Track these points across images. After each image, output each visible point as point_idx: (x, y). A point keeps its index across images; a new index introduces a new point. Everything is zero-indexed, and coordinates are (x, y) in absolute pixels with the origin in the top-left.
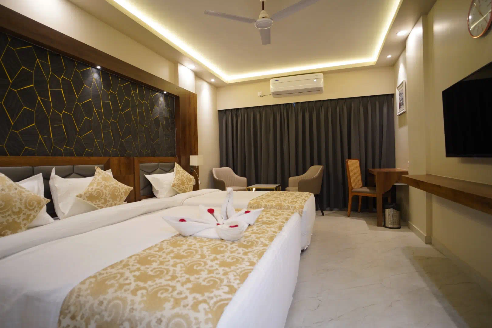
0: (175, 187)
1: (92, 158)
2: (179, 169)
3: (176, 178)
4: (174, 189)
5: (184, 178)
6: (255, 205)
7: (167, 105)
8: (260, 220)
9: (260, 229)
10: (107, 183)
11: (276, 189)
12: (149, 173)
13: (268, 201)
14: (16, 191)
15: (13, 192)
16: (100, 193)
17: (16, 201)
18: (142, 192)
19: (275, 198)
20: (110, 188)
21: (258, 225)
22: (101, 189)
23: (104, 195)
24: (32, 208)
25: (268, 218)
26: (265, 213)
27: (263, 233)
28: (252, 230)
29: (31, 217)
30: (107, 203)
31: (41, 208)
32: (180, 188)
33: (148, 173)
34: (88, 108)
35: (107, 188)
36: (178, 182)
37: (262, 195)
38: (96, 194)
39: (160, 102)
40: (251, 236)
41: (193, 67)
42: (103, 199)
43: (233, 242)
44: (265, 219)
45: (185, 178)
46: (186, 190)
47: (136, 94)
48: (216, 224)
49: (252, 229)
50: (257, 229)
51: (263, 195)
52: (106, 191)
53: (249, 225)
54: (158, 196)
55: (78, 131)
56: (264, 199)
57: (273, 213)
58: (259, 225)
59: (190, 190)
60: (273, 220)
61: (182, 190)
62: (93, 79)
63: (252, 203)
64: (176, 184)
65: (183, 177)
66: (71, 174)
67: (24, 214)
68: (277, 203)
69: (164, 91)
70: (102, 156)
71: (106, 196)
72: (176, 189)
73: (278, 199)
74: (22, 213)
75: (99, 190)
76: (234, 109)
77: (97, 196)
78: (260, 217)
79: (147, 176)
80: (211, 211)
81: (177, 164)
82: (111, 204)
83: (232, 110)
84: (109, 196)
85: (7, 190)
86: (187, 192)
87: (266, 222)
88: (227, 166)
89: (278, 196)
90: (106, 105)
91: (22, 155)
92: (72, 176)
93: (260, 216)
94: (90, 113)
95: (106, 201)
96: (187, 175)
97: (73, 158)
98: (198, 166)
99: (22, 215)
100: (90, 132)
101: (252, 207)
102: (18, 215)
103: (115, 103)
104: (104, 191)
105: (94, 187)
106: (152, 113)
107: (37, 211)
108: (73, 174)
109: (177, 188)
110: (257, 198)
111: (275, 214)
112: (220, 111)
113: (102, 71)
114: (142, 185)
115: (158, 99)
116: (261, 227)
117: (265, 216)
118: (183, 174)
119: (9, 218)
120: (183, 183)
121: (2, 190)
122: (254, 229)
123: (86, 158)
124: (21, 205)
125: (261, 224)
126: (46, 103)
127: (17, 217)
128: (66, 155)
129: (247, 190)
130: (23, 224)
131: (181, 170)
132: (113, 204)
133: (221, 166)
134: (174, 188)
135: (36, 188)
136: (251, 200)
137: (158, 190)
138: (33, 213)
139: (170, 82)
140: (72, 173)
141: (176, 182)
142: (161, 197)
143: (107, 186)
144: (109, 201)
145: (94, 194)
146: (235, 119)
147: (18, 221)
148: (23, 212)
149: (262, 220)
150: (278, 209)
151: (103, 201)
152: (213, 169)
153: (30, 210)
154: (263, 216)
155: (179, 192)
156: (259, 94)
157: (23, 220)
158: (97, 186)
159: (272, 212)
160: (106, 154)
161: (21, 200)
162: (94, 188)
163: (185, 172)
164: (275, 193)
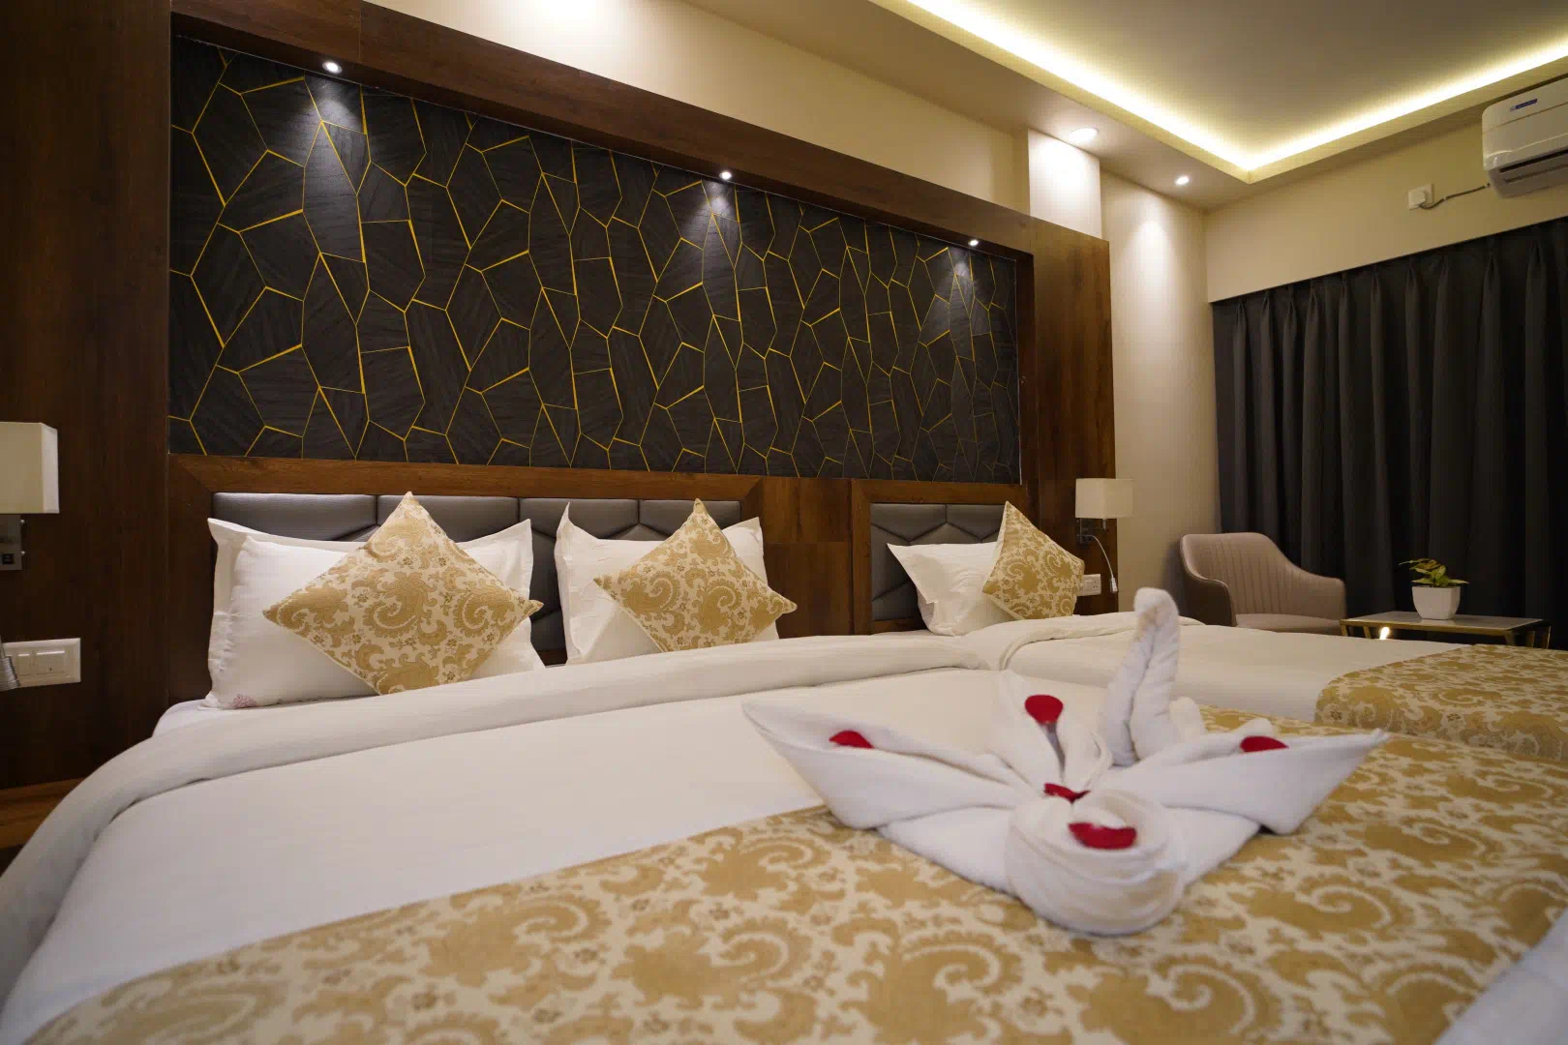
0: (998, 597)
1: (699, 476)
2: (1018, 526)
3: (1005, 560)
4: (994, 604)
5: (1037, 560)
6: (1361, 707)
7: (985, 286)
8: (1353, 808)
9: (1339, 880)
10: (704, 563)
11: (1520, 639)
12: (907, 541)
13: (1453, 695)
14: (441, 570)
15: (432, 570)
16: (666, 589)
17: (434, 602)
18: (878, 607)
19: (1506, 679)
20: (706, 581)
21: (1328, 846)
22: (678, 577)
23: (679, 602)
24: (476, 627)
25: (1419, 802)
26: (1405, 762)
27: (1358, 918)
28: (1276, 876)
29: (472, 655)
30: (682, 634)
31: (506, 629)
32: (1016, 601)
33: (905, 539)
34: (692, 312)
35: (698, 581)
36: (1007, 578)
37: (1417, 656)
38: (653, 591)
39: (955, 281)
40: (1238, 923)
41: (1087, 135)
42: (672, 612)
43: (1084, 947)
44: (1396, 809)
45: (1041, 561)
46: (1045, 611)
47: (860, 259)
48: (1043, 788)
49: (1271, 866)
50: (1315, 871)
51: (1420, 660)
52: (688, 589)
53: (1264, 830)
54: (930, 627)
55: (658, 388)
56: (1426, 678)
57: (1469, 775)
58: (1339, 847)
59: (1059, 611)
60: (1461, 825)
61: (1028, 608)
62: (709, 217)
63: (1345, 696)
64: (1000, 584)
65: (1030, 558)
66: (631, 527)
67: (452, 643)
68: (1515, 709)
69: (972, 238)
70: (732, 472)
71: (683, 607)
72: (1000, 604)
73: (1527, 687)
74: (446, 641)
75: (666, 580)
76: (1286, 287)
77: (654, 599)
78: (1361, 786)
79: (898, 551)
80: (1044, 709)
81: (1014, 509)
82: (696, 638)
83: (1272, 291)
84: (696, 610)
85: (417, 564)
86: (1047, 616)
87: (1406, 830)
88: (1251, 528)
89: (1526, 674)
90: (753, 302)
91: (492, 463)
92: (632, 532)
93: (1359, 777)
94: (696, 328)
95: (678, 625)
96: (1051, 553)
97: (636, 475)
98: (1112, 522)
99: (443, 645)
100: (696, 391)
101: (1345, 717)
102: (432, 646)
103: (784, 291)
104: (683, 586)
105: (656, 564)
106: (921, 320)
107: (490, 638)
108: (637, 528)
109: (1007, 601)
110: (1379, 670)
111: (1489, 782)
112: (1220, 307)
113: (738, 187)
114: (878, 582)
115: (949, 269)
116: (1350, 871)
117: (1402, 781)
118: (1032, 546)
119: (408, 649)
120: (1030, 583)
121: (406, 564)
122: (1285, 865)
123: (680, 478)
124: (447, 614)
125: (1359, 844)
126: (562, 303)
127: (429, 652)
128: (618, 465)
129: (1345, 631)
130: (444, 674)
131: (1026, 532)
132: (701, 642)
133: (1226, 526)
134: (992, 597)
135: (510, 563)
136: (1340, 675)
137: (933, 604)
138: (477, 642)
139: (996, 203)
140: (636, 525)
141: (1001, 576)
142: (941, 630)
143: (701, 574)
144: (690, 628)
145: (649, 589)
146: (1290, 327)
147: (432, 664)
148: (450, 637)
149: (1373, 808)
150: (1525, 752)
151: (670, 621)
152: (1185, 541)
153: (469, 633)
154: (1384, 779)
155: (1015, 615)
156: (1415, 198)
157: (446, 661)
158: (667, 564)
159: (1468, 766)
160: (750, 465)
161: (448, 598)
162: (655, 569)
163: (1040, 539)
164: (1501, 656)
